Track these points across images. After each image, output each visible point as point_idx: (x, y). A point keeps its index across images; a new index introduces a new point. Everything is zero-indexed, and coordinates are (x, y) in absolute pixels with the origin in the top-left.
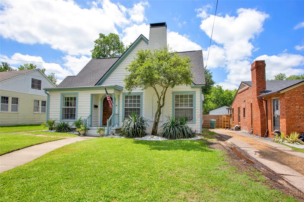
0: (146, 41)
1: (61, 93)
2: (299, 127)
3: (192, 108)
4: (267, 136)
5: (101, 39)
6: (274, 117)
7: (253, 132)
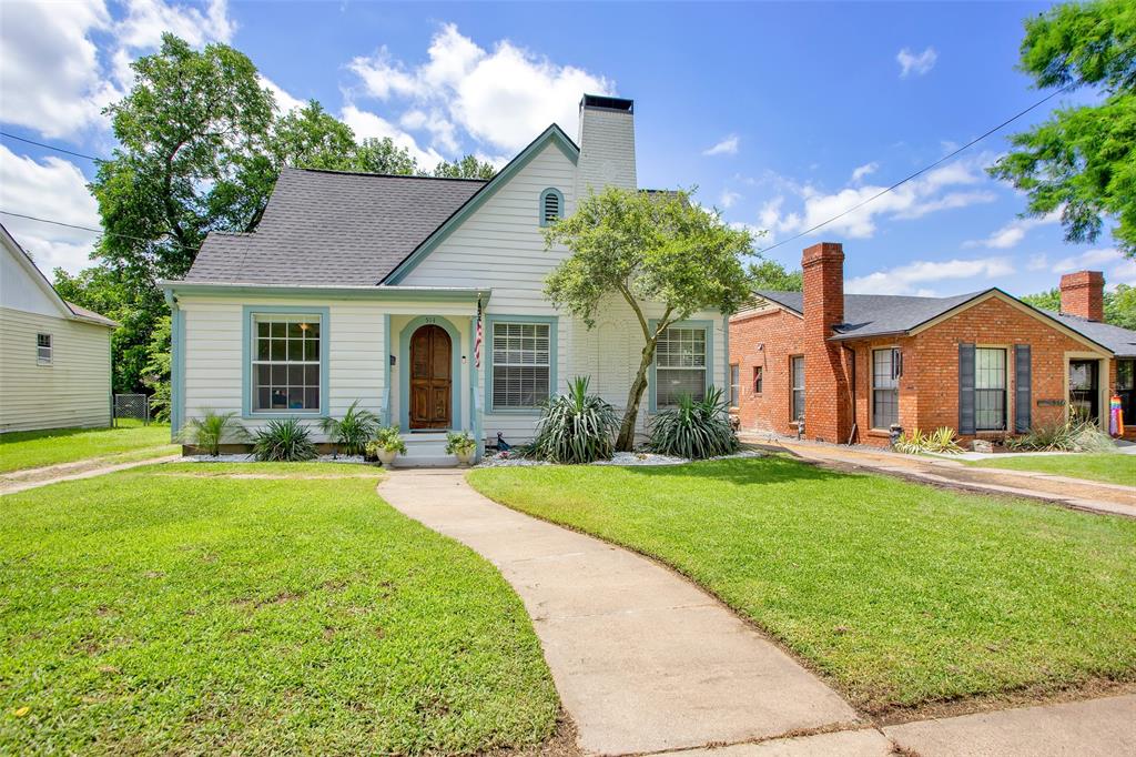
0: (571, 150)
1: (244, 306)
3: (702, 368)
4: (854, 441)
5: (168, 59)
6: (874, 391)
7: (803, 432)
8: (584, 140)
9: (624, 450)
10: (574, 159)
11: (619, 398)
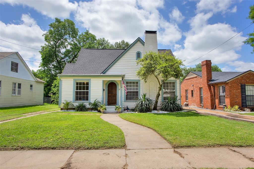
0: (143, 43)
1: (74, 79)
2: (236, 102)
3: (174, 91)
4: (215, 109)
5: (56, 23)
6: (220, 96)
7: (203, 107)
8: (146, 41)
9: (155, 110)
10: (144, 45)
11: (153, 98)
